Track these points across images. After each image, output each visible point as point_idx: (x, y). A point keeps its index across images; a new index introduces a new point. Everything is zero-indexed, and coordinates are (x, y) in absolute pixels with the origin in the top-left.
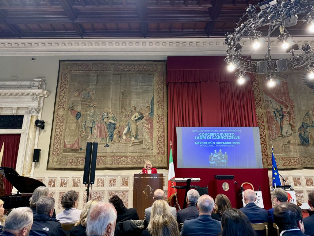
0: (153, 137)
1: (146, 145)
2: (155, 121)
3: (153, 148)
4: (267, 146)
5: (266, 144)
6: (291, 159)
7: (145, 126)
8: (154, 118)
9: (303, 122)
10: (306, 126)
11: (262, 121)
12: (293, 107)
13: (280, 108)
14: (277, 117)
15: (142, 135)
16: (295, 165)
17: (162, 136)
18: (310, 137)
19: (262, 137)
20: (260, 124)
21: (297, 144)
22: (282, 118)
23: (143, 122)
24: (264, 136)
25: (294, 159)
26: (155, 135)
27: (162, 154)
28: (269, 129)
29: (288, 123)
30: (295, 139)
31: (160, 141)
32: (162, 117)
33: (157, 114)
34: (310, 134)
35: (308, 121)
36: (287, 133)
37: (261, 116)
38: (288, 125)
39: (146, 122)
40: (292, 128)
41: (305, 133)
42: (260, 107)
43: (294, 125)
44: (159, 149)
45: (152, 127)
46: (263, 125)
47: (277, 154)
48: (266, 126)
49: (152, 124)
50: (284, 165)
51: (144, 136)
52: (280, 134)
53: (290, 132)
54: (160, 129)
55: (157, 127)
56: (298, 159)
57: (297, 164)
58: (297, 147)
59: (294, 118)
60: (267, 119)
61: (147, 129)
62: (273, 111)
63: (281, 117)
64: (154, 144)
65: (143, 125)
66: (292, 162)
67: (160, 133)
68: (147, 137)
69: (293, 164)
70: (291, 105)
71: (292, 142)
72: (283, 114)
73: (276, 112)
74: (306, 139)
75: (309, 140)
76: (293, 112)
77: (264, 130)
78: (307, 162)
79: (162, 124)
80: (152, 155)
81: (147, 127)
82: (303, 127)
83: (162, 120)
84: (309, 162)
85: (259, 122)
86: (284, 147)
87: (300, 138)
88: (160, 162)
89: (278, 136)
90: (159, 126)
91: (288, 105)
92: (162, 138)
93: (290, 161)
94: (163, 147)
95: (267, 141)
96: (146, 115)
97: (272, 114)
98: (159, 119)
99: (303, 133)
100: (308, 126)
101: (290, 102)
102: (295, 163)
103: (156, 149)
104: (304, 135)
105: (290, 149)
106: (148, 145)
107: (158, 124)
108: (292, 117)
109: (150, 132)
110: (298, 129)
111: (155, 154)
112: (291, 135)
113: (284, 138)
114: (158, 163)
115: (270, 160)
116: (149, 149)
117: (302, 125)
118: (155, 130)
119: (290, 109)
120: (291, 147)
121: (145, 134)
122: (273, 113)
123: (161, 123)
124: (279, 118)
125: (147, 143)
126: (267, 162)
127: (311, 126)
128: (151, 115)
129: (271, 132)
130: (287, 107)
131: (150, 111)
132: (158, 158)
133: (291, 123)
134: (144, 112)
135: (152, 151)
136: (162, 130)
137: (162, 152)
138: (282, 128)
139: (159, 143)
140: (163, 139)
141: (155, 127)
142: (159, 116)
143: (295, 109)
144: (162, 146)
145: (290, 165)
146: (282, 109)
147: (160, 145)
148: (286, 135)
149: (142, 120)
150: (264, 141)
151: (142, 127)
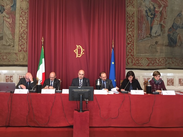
0: (14, 33)
1: (7, 42)
2: (17, 16)
3: (15, 45)
4: (134, 46)
5: (133, 44)
6: (157, 60)
7: (6, 21)
8: (17, 12)
9: (174, 23)
10: (176, 27)
11: (133, 20)
12: (167, 7)
13: (153, 7)
14: (149, 16)
15: (2, 30)
16: (159, 65)
17: (24, 32)
18: (178, 38)
19: (130, 37)
20: (130, 23)
21: (164, 45)
22: (153, 18)
23: (4, 15)
24: (132, 35)
25: (159, 60)
26: (17, 31)
27: (24, 52)
28: (139, 29)
29: (159, 23)
30: (163, 40)
31: (23, 37)
32: (26, 11)
33: (21, 8)
34: (179, 35)
35: (179, 22)
36: (156, 33)
37: (132, 15)
38: (158, 26)
39: (7, 16)
40: (162, 29)
41: (174, 34)
42: (132, 5)
43: (165, 25)
44: (21, 46)
45: (14, 22)
46: (133, 24)
47: (143, 55)
48: (135, 25)
49: (14, 18)
50: (148, 65)
51: (4, 32)
52: (149, 34)
53: (159, 32)
54: (23, 25)
55: (20, 21)
56: (163, 60)
57: (162, 64)
58: (164, 48)
59: (166, 18)
60: (138, 18)
61: (8, 24)
62: (145, 10)
63: (152, 16)
64: (15, 40)
65: (4, 19)
66: (156, 63)
67: (23, 29)
68: (7, 33)
69: (158, 65)
70: (164, 5)
71: (159, 43)
72: (155, 13)
73: (148, 11)
74: (174, 40)
75: (176, 41)
76: (166, 12)
77: (133, 30)
78: (171, 63)
79: (26, 19)
80: (13, 53)
81: (8, 22)
82: (173, 28)
83: (25, 14)
84: (173, 63)
85: (129, 21)
86: (151, 47)
87: (168, 39)
88: (21, 60)
89: (147, 37)
90: (22, 20)
91: (161, 4)
92: (25, 34)
93: (155, 61)
94: (26, 44)
95: (135, 41)
96: (8, 8)
97: (144, 13)
98: (23, 13)
99: (173, 34)
100: (178, 27)
101: (164, 1)
102: (160, 64)
103: (18, 46)
104: (173, 36)
105: (156, 50)
106: (8, 41)
107: (21, 18)
108: (163, 17)
109: (11, 28)
110: (167, 30)
111: (17, 52)
112: (160, 35)
113: (152, 38)
114: (19, 60)
115: (135, 60)
116: (9, 45)
117: (173, 26)
118: (17, 25)
119: (163, 9)
120: (158, 47)
121: (5, 29)
122: (145, 11)
123: (24, 18)
124: (151, 18)
125: (7, 40)
126: (132, 62)
127: (181, 27)
128: (13, 8)
129: (139, 32)
130: (160, 6)
131: (12, 3)
132: (20, 56)
133: (162, 23)
134: (5, 4)
135: (13, 48)
136: (26, 25)
137: (25, 49)
138: (151, 28)
139: (21, 40)
140: (26, 36)
141: (17, 22)
142: (22, 10)
143: (168, 9)
144: (24, 43)
145: (154, 65)
146: (155, 8)
147: (22, 42)
148: (154, 35)
149: (3, 13)
150: (132, 41)
151: (2, 21)
